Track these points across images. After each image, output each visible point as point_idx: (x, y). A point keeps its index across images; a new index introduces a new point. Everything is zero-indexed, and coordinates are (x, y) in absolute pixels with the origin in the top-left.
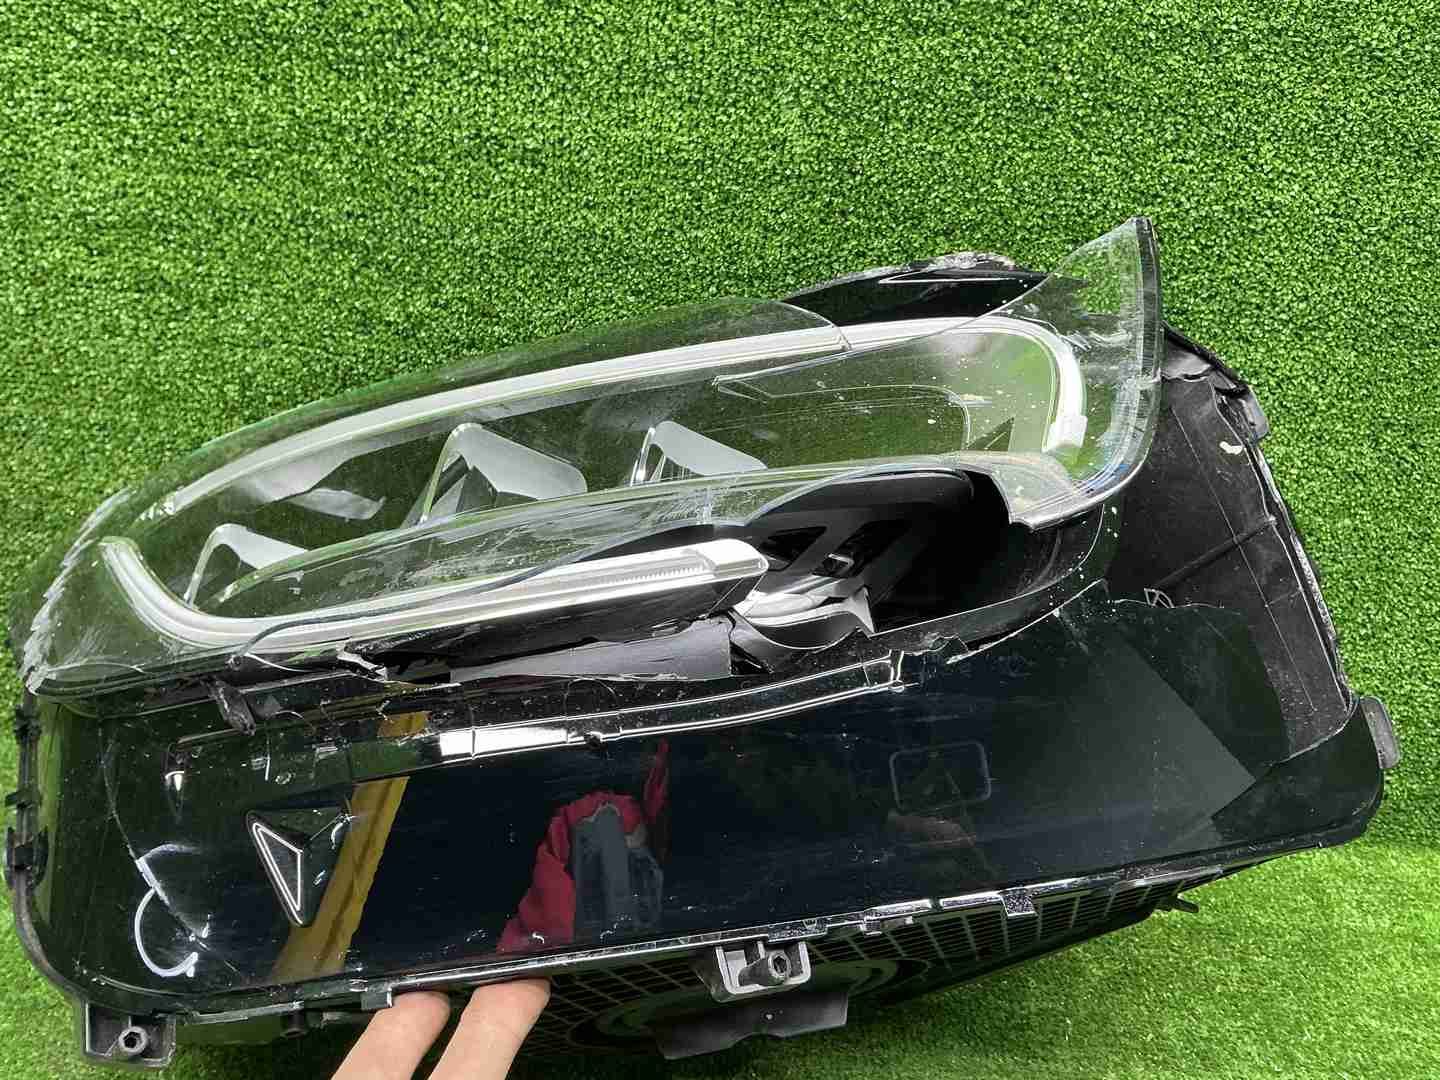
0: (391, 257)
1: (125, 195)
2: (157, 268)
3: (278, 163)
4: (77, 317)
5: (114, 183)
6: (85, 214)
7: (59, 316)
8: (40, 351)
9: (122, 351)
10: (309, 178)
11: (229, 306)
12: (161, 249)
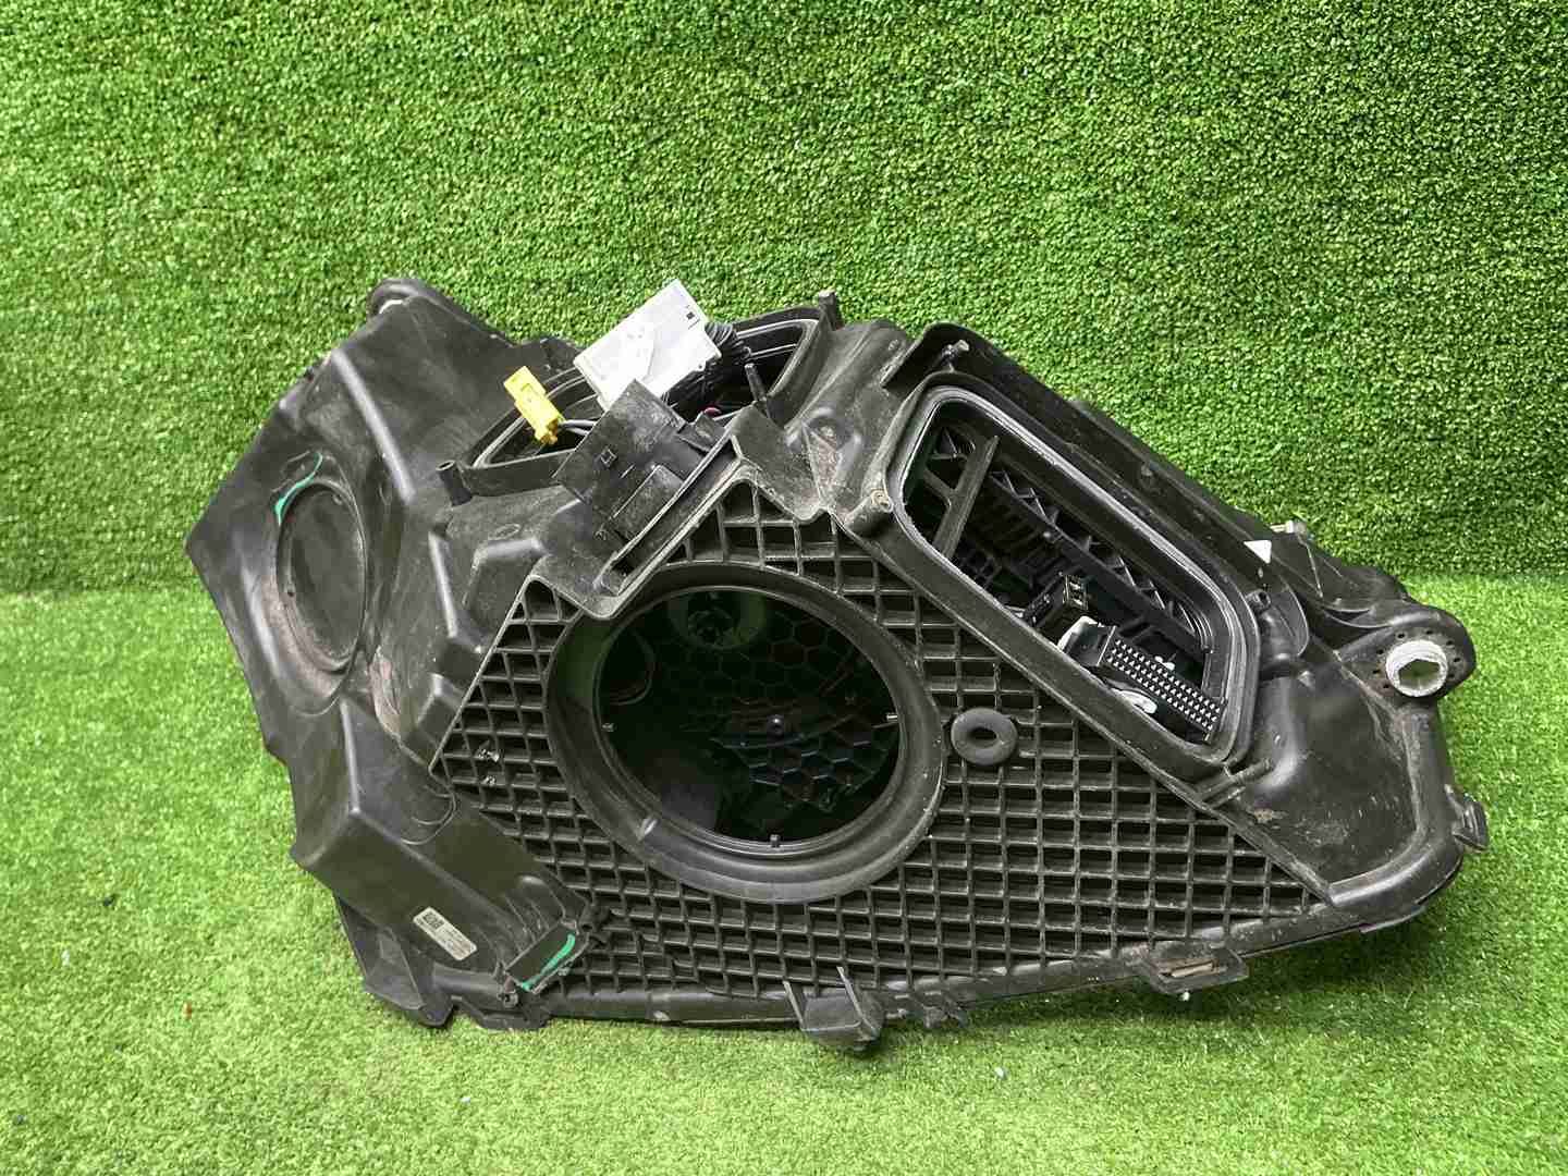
0: (238, 110)
1: (39, 105)
2: (81, 164)
3: (127, 48)
4: (47, 219)
5: (28, 94)
6: (17, 130)
7: (33, 221)
8: (32, 255)
9: (86, 242)
10: (153, 54)
11: (142, 185)
12: (79, 146)
